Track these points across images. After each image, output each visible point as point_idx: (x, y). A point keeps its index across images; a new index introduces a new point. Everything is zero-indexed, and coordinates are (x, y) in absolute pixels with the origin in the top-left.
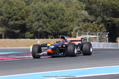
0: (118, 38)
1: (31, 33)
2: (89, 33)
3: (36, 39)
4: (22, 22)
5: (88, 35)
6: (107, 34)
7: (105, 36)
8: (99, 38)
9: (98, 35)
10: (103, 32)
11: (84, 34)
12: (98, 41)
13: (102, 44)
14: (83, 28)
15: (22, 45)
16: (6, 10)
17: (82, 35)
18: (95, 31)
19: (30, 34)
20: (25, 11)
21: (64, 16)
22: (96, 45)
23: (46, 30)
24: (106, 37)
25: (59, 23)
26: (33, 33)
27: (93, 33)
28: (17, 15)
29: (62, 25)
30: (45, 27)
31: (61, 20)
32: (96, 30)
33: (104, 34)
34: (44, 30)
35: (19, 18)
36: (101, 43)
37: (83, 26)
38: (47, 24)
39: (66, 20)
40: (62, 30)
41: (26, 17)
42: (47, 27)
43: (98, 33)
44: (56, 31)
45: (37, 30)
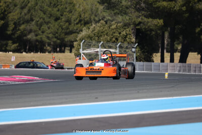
0: (154, 54)
1: (13, 43)
2: (103, 44)
3: (24, 53)
5: (100, 47)
6: (134, 48)
7: (131, 50)
9: (118, 49)
10: (128, 43)
11: (94, 45)
14: (95, 35)
17: (92, 47)
18: (114, 42)
19: (10, 44)
21: (73, 15)
24: (133, 52)
25: (64, 27)
26: (16, 43)
27: (110, 45)
29: (68, 30)
30: (40, 32)
31: (67, 21)
32: (117, 39)
33: (130, 46)
37: (94, 32)
38: (45, 27)
39: (74, 21)
40: (68, 38)
41: (6, 15)
42: (43, 32)
43: (118, 45)
44: (58, 39)
45: (25, 38)
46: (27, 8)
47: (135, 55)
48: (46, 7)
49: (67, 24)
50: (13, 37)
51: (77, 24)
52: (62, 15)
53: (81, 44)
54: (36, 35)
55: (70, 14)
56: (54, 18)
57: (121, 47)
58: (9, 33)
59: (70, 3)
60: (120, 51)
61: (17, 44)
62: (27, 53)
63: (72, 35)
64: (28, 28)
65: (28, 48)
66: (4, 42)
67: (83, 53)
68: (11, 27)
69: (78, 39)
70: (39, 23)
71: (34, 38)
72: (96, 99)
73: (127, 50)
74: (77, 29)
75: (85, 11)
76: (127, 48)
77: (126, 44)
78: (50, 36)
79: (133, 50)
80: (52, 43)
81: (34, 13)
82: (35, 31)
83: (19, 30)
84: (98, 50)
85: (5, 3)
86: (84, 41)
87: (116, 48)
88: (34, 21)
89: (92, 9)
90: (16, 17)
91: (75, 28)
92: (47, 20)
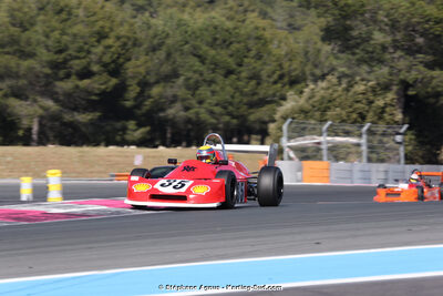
1: (140, 125)
2: (331, 125)
3: (161, 148)
4: (106, 83)
5: (326, 133)
6: (398, 134)
7: (394, 140)
8: (369, 147)
9: (365, 136)
10: (388, 123)
11: (314, 129)
12: (364, 159)
13: (378, 171)
14: (314, 107)
15: (102, 169)
16: (47, 36)
19: (135, 128)
20: (118, 43)
22: (357, 175)
23: (197, 114)
24: (397, 143)
25: (246, 90)
26: (145, 126)
27: (348, 128)
28: (84, 58)
29: (256, 98)
30: (194, 102)
31: (251, 78)
32: (362, 116)
33: (390, 131)
34: (191, 114)
35: (95, 68)
36: (375, 166)
38: (204, 91)
39: (269, 76)
40: (256, 115)
41: (121, 65)
42: (201, 102)
43: (365, 128)
44: (234, 117)
45: (161, 114)
46: (164, 48)
47: (402, 149)
48: (205, 48)
49: (253, 82)
50: (139, 112)
51: (275, 83)
52: (240, 65)
53: (285, 127)
54: (187, 109)
55: (260, 62)
56: (223, 72)
57: (370, 132)
58: (128, 104)
59: (258, 38)
60: (369, 141)
61: (148, 128)
62: (167, 146)
63: (264, 109)
64: (169, 92)
65: (169, 135)
66: (119, 125)
67: (289, 147)
68: (133, 91)
69: (277, 116)
70: (191, 81)
71: (182, 113)
72: (317, 246)
73: (385, 139)
74: (274, 95)
75: (291, 56)
76: (384, 134)
77: (381, 127)
78: (217, 110)
79: (399, 138)
80: (221, 126)
81: (179, 60)
82: (184, 100)
83: (149, 97)
84: (321, 139)
85: (118, 38)
86: (290, 120)
87: (360, 136)
88: (182, 78)
89: (306, 53)
90: (142, 70)
91: (271, 92)
92: (208, 76)
